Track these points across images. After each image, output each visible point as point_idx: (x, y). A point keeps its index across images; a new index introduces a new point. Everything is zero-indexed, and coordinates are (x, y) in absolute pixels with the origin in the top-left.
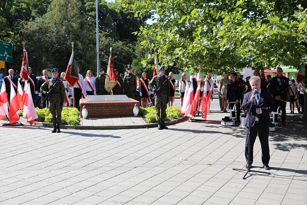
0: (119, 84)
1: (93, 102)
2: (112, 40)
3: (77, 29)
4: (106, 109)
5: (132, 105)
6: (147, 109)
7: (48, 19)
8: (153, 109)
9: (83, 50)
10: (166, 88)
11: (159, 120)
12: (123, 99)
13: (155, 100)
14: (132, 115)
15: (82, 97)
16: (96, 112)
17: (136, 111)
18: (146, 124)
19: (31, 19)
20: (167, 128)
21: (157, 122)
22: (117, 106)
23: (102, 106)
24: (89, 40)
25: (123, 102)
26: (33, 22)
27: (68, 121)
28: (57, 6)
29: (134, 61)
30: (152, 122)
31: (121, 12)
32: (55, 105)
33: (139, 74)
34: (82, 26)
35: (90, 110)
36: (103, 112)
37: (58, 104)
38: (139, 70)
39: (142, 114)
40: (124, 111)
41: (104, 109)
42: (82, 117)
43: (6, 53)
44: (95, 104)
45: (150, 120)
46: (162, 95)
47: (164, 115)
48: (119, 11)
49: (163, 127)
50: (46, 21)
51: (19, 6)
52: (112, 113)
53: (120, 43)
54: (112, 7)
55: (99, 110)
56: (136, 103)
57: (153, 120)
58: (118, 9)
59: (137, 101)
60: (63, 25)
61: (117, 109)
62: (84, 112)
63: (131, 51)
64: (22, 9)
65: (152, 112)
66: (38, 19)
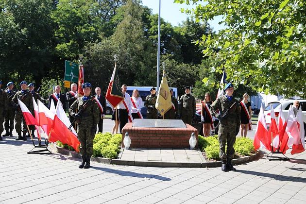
0: (174, 106)
1: (139, 128)
2: (176, 62)
3: (141, 50)
4: (154, 138)
5: (188, 133)
6: (208, 139)
7: (113, 41)
8: (215, 140)
9: (145, 71)
10: (235, 114)
11: (223, 158)
12: (178, 125)
13: (219, 129)
14: (188, 147)
15: (129, 121)
16: (141, 141)
17: (193, 142)
18: (205, 161)
19: (97, 41)
20: (235, 170)
21: (220, 159)
22: (168, 134)
23: (149, 134)
24: (152, 61)
25: (177, 129)
26: (99, 44)
27: (103, 152)
28: (122, 29)
29: (197, 83)
30: (214, 159)
31: (186, 35)
32: (85, 131)
33: (202, 97)
34: (146, 47)
35: (134, 138)
36: (150, 141)
37: (88, 130)
38: (201, 93)
39: (201, 146)
40: (177, 141)
41: (151, 138)
42: (123, 146)
43: (72, 73)
44: (141, 130)
45: (210, 156)
46: (229, 123)
47: (231, 151)
48: (184, 34)
49: (229, 168)
50: (112, 43)
51: (88, 29)
52: (161, 144)
53: (184, 65)
54: (177, 30)
55: (146, 138)
56: (193, 131)
57: (215, 157)
58: (183, 32)
59: (195, 129)
60: (127, 46)
61: (169, 138)
62: (127, 141)
63: (195, 73)
64: (91, 32)
65: (214, 144)
66: (104, 41)
